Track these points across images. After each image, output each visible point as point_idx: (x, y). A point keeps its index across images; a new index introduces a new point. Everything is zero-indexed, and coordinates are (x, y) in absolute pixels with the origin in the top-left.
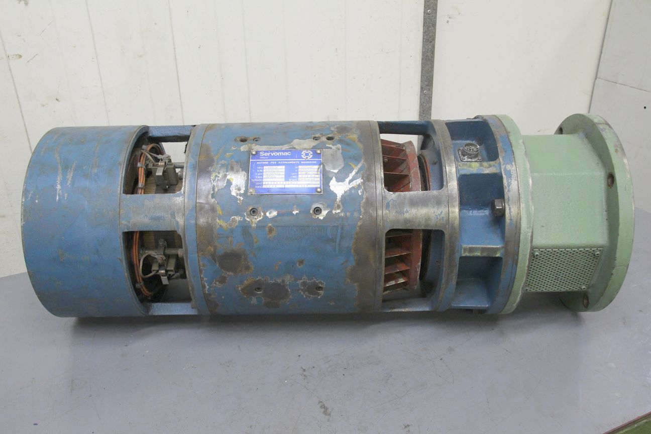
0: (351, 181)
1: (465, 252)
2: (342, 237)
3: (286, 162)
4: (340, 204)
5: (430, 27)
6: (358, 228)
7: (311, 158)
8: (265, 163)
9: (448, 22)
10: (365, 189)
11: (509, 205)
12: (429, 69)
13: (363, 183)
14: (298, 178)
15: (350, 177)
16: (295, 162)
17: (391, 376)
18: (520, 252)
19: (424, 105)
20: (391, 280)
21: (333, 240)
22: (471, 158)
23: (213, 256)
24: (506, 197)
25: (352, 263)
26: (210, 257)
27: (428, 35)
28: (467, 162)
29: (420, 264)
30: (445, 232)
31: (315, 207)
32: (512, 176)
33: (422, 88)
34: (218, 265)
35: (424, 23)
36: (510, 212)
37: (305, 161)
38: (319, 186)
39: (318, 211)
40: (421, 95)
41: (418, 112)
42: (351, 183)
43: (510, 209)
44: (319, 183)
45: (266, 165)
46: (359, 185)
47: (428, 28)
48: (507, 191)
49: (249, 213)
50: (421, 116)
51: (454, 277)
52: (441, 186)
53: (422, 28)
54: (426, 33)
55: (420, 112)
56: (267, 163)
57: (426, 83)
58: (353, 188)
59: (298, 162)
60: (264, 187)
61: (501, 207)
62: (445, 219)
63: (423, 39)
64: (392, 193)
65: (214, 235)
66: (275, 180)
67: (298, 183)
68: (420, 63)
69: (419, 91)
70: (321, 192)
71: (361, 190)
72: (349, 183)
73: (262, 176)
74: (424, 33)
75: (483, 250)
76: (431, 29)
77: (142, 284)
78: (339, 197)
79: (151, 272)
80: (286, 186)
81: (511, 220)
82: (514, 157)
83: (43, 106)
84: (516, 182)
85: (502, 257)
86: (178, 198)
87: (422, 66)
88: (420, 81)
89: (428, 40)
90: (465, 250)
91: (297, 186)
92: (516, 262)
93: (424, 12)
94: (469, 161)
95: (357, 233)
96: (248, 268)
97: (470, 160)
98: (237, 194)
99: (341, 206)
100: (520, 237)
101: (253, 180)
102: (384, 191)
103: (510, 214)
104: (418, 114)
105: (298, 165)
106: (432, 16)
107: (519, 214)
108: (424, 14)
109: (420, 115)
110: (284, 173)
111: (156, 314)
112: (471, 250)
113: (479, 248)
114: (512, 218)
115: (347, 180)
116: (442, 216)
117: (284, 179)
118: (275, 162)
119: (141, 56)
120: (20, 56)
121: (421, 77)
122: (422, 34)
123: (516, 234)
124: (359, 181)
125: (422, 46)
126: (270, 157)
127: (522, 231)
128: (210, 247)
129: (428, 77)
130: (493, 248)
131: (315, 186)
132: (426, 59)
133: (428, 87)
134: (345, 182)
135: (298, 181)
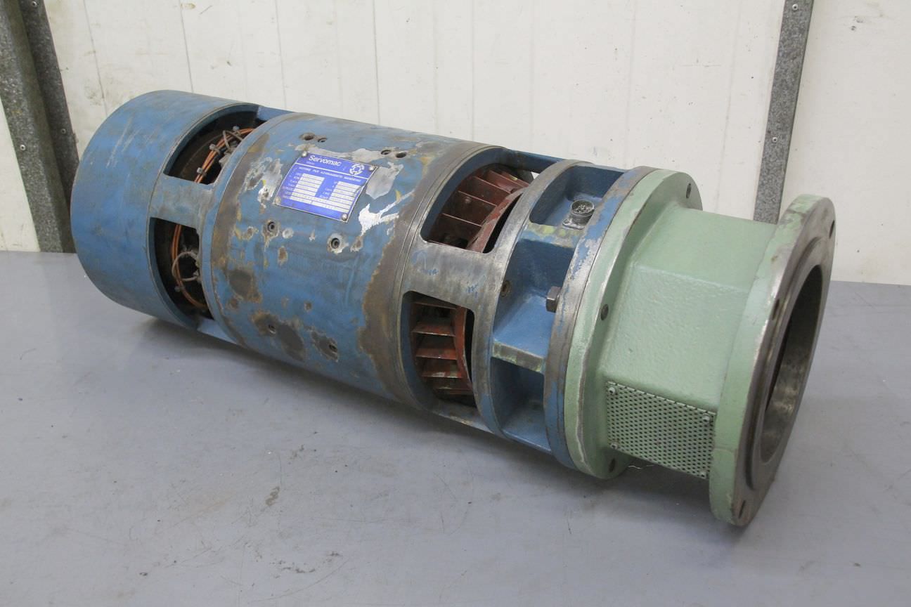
0: (385, 214)
1: (496, 352)
2: (354, 285)
3: (328, 174)
4: (362, 241)
5: (795, 33)
6: (372, 278)
7: (358, 175)
8: (307, 169)
9: (853, 28)
10: (396, 229)
11: (564, 299)
12: (785, 103)
13: (397, 221)
14: (330, 196)
15: (386, 210)
16: (337, 176)
17: (386, 495)
18: (567, 376)
19: (771, 160)
20: (439, 371)
21: (343, 286)
22: (577, 223)
23: (225, 269)
24: (565, 285)
25: (361, 325)
26: (221, 270)
27: (789, 45)
28: (570, 227)
29: (464, 356)
30: (475, 313)
31: (334, 237)
32: (587, 257)
33: (769, 132)
34: (228, 283)
35: (783, 26)
36: (563, 310)
37: (351, 177)
38: (347, 211)
39: (335, 243)
40: (765, 143)
41: (759, 170)
42: (384, 218)
43: (564, 305)
44: (349, 207)
45: (307, 172)
46: (391, 222)
47: (790, 34)
48: (569, 277)
49: (267, 227)
50: (764, 176)
51: (486, 385)
52: (489, 247)
53: (779, 34)
54: (785, 43)
55: (761, 170)
56: (309, 170)
57: (777, 124)
58: (383, 223)
59: (341, 177)
60: (292, 198)
61: (553, 299)
62: (478, 295)
63: (779, 51)
64: (426, 242)
65: (228, 245)
66: (306, 192)
67: (328, 202)
68: (770, 89)
69: (764, 136)
70: (346, 220)
71: (391, 229)
72: (382, 216)
73: (295, 184)
74: (782, 41)
75: (520, 355)
76: (796, 36)
77: (183, 288)
78: (364, 231)
79: (192, 277)
80: (314, 204)
81: (561, 321)
82: (606, 231)
83: (213, 68)
84: (589, 268)
85: (544, 374)
86: (208, 191)
87: (772, 95)
88: (766, 120)
89: (788, 54)
90: (497, 347)
91: (324, 206)
92: (561, 390)
93: (785, 7)
94: (573, 228)
95: (371, 285)
96: (256, 295)
97: (575, 225)
98: (262, 201)
99: (362, 243)
100: (569, 352)
101: (284, 187)
102: (418, 236)
103: (563, 313)
104: (759, 173)
105: (338, 180)
106: (801, 15)
107: (575, 316)
108: (785, 10)
109: (761, 175)
110: (318, 187)
111: (204, 332)
112: (504, 351)
113: (514, 351)
114: (564, 320)
115: (382, 212)
116: (476, 290)
117: (314, 194)
118: (318, 171)
119: (330, 23)
120: (194, 6)
121: (769, 114)
122: (778, 43)
123: (564, 344)
124: (395, 216)
125: (775, 62)
126: (317, 164)
127: (573, 344)
128: (222, 258)
129: (784, 117)
130: (532, 356)
131: (342, 211)
132: (781, 85)
133: (780, 133)
134: (377, 214)
135: (328, 199)
